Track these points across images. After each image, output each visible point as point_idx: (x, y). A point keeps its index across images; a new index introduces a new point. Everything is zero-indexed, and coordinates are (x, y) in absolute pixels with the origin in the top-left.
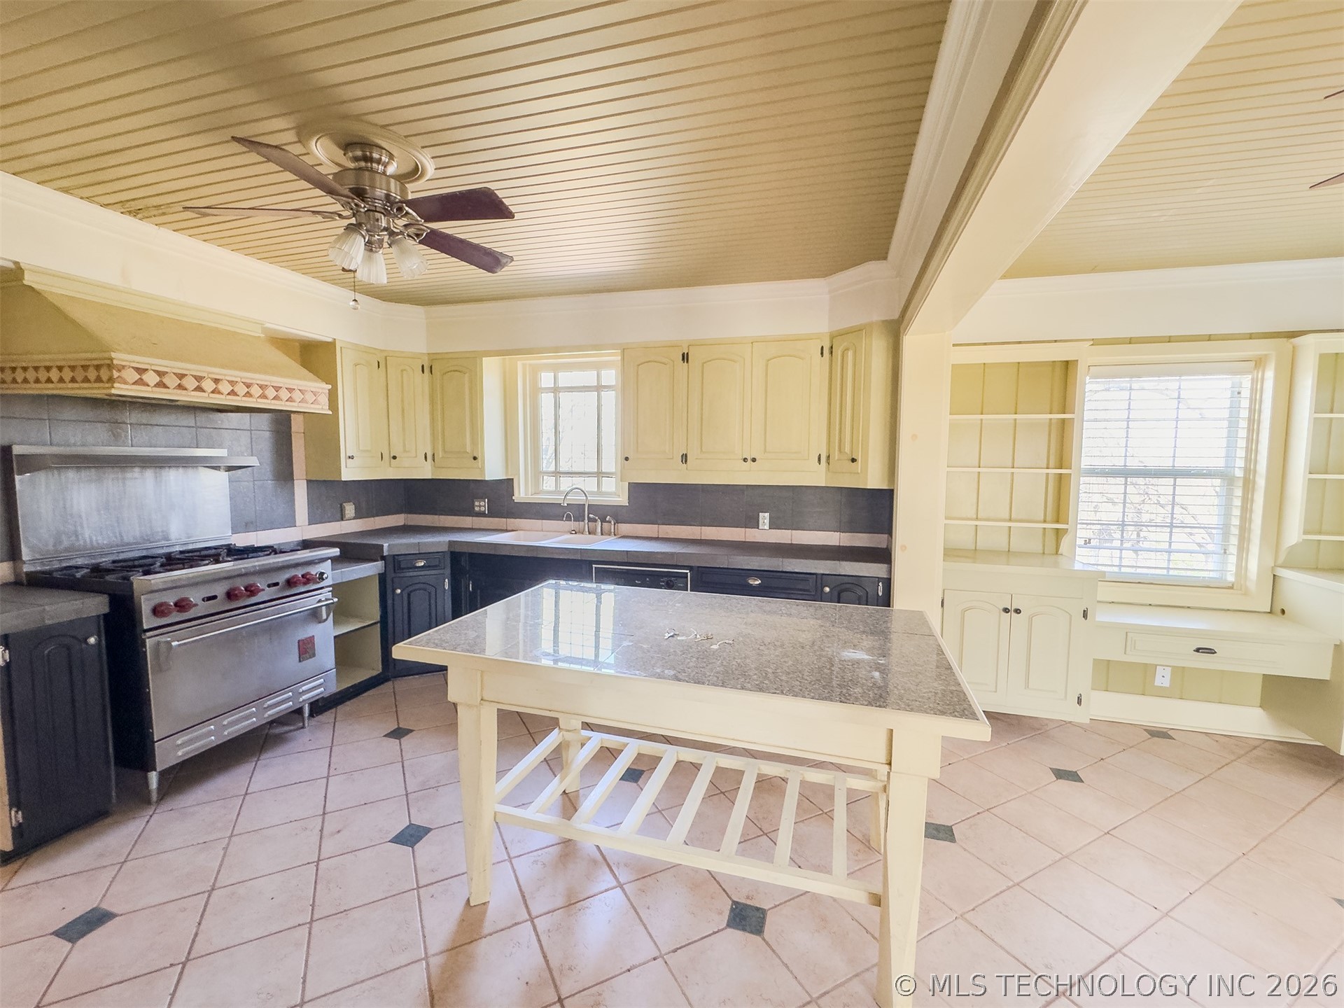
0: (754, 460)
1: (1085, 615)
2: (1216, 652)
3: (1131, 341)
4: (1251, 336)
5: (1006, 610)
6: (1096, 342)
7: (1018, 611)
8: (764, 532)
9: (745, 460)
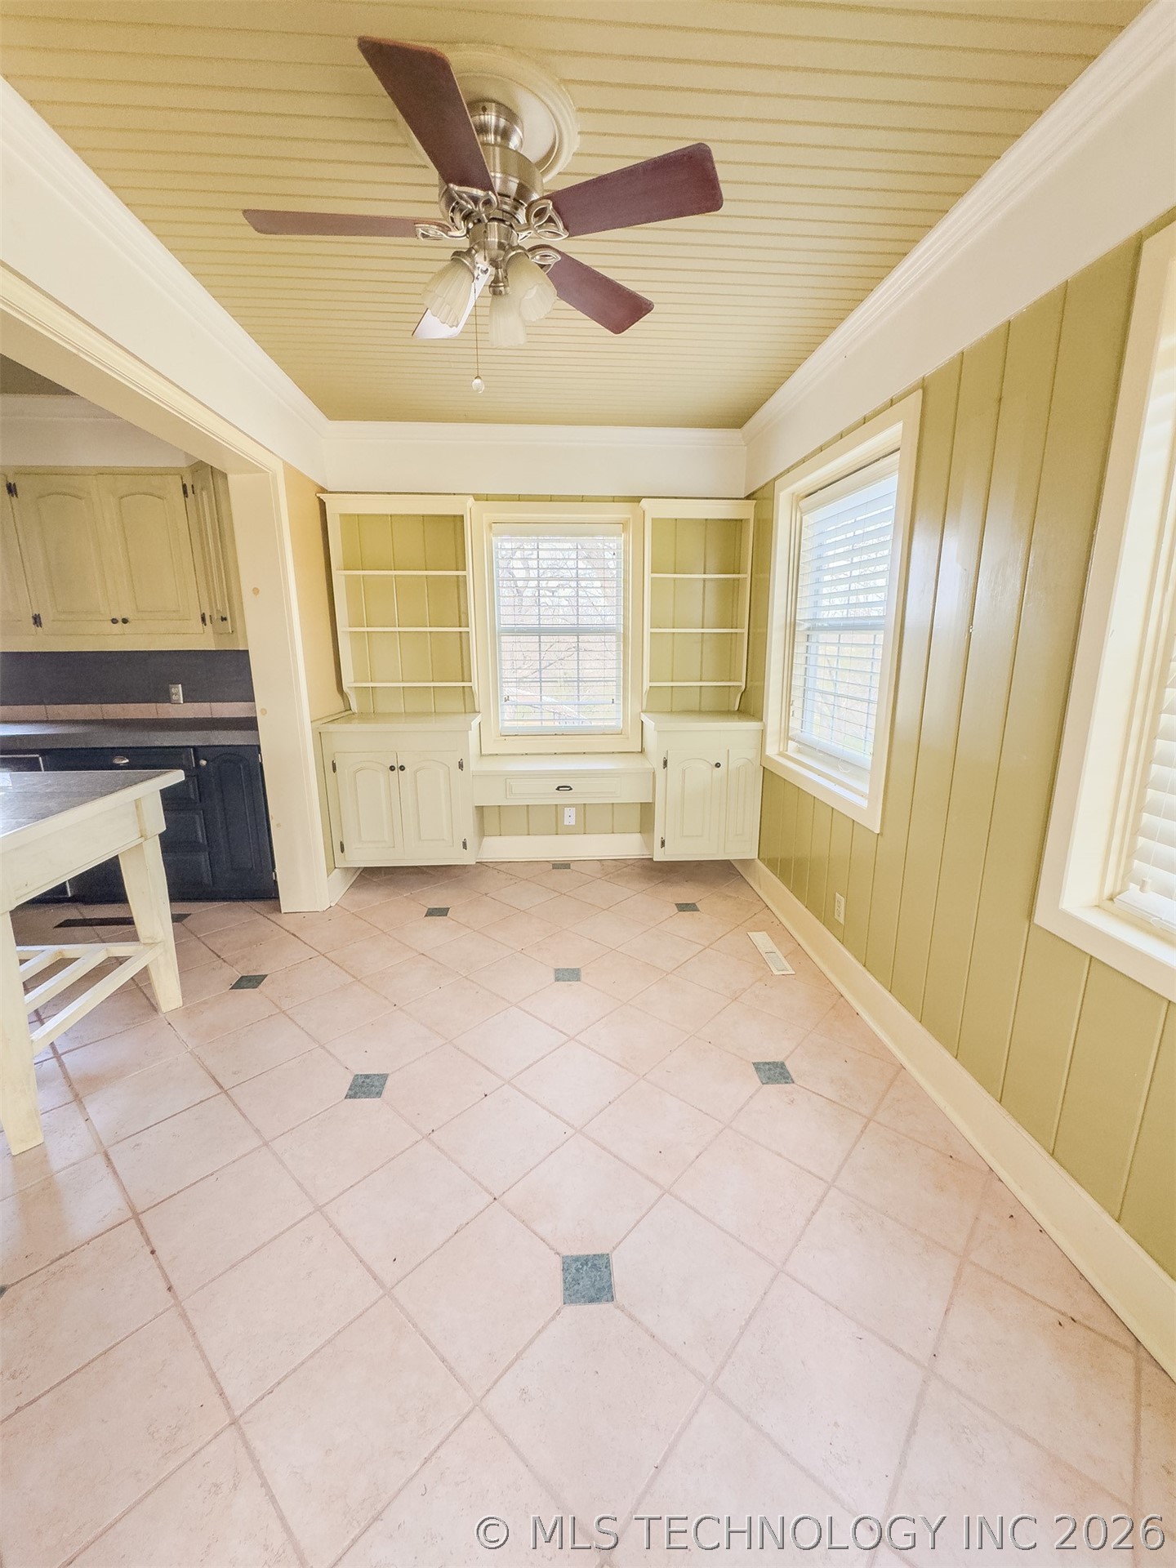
0: (125, 621)
1: (461, 766)
2: (571, 789)
3: (519, 498)
4: (614, 499)
5: (392, 768)
6: (477, 497)
7: (402, 768)
8: (179, 708)
9: (114, 621)
